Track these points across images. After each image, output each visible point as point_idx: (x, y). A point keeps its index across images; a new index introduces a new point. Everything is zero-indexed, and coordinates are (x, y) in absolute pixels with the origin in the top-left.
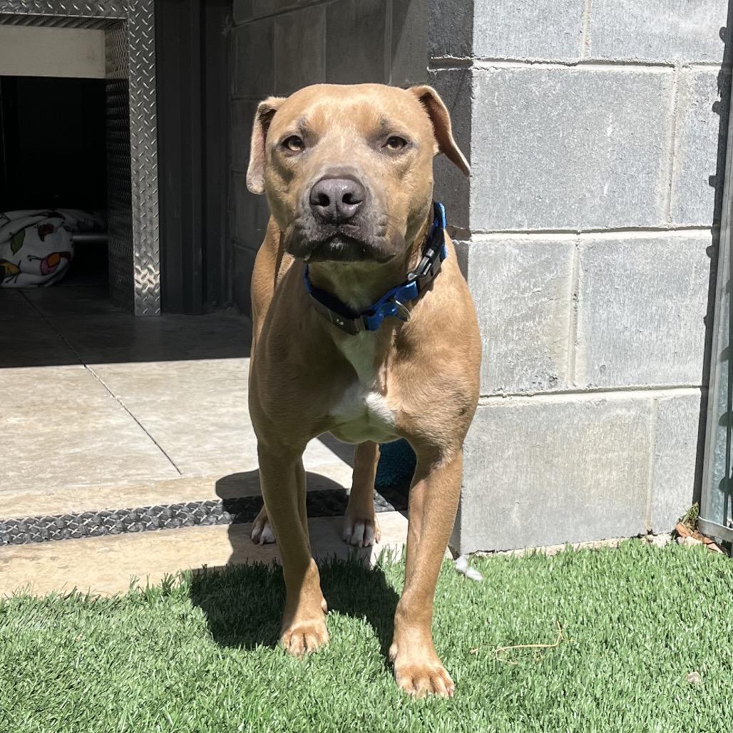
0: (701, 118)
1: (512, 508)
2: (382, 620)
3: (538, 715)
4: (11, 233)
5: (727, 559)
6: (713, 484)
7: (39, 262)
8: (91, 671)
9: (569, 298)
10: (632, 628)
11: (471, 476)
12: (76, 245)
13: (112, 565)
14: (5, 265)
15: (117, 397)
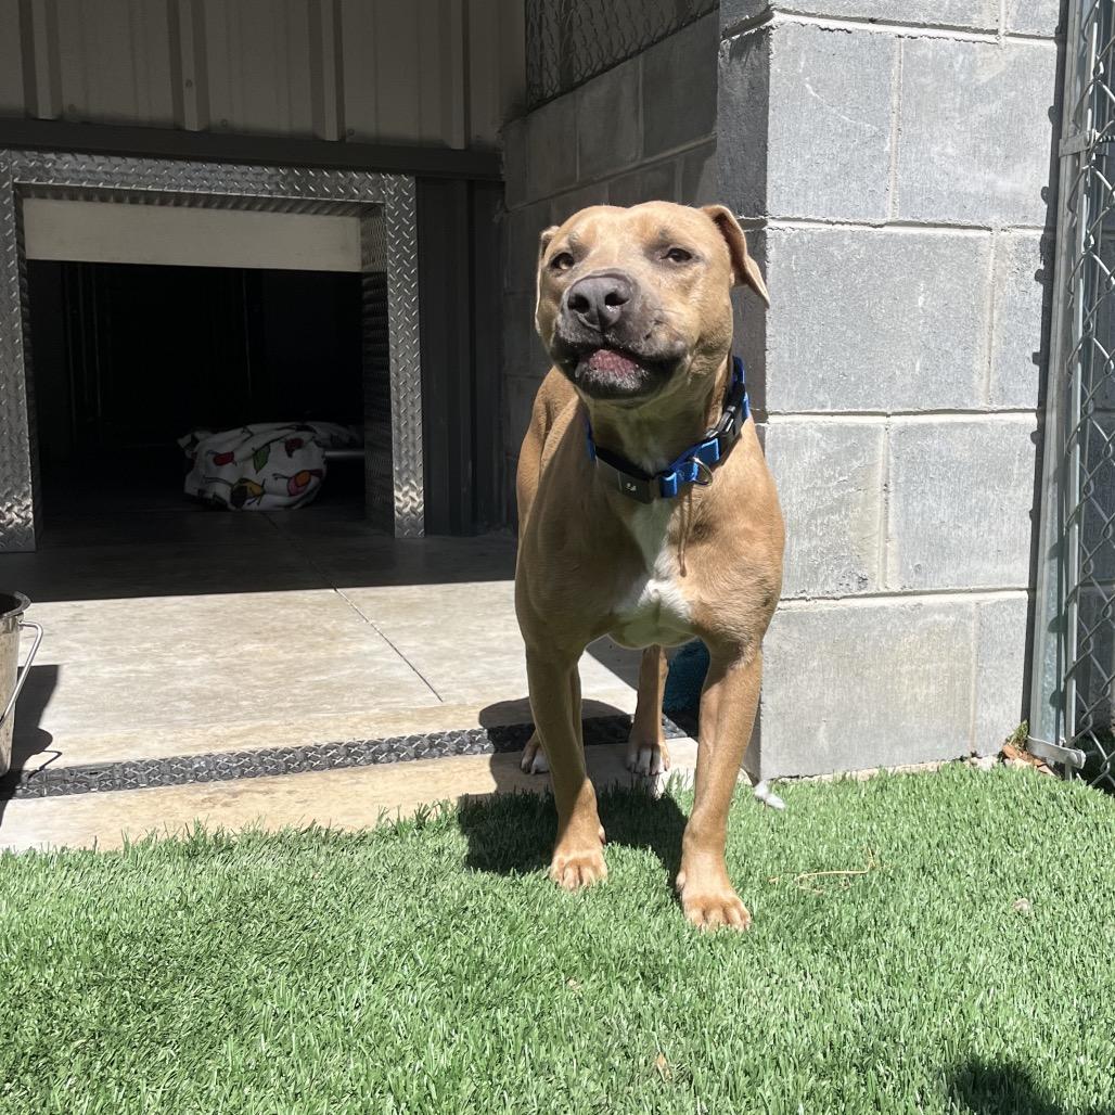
0: (1022, 288)
1: (819, 727)
2: (668, 850)
3: (846, 945)
4: (253, 449)
5: (1060, 782)
6: (1043, 699)
7: (286, 481)
8: (330, 911)
9: (879, 488)
10: (953, 854)
11: (772, 691)
12: (329, 462)
13: (359, 798)
14: (248, 485)
15: (371, 622)
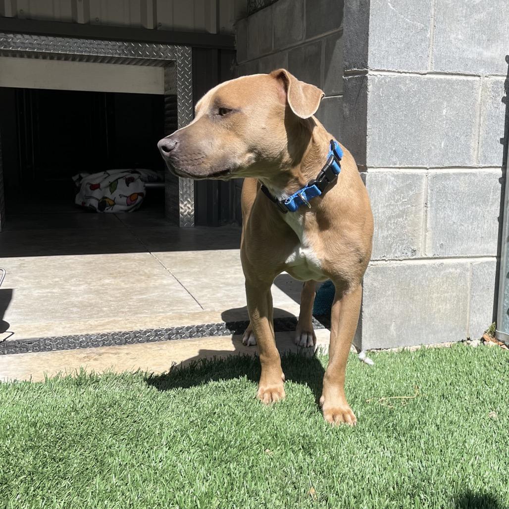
0: (495, 105)
1: (391, 324)
2: (316, 385)
3: (404, 434)
4: (110, 182)
6: (504, 311)
7: (126, 198)
8: (147, 413)
9: (423, 205)
10: (458, 389)
11: (368, 306)
12: (147, 189)
13: (161, 357)
14: (107, 200)
15: (168, 269)
